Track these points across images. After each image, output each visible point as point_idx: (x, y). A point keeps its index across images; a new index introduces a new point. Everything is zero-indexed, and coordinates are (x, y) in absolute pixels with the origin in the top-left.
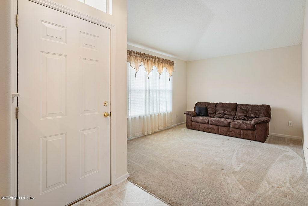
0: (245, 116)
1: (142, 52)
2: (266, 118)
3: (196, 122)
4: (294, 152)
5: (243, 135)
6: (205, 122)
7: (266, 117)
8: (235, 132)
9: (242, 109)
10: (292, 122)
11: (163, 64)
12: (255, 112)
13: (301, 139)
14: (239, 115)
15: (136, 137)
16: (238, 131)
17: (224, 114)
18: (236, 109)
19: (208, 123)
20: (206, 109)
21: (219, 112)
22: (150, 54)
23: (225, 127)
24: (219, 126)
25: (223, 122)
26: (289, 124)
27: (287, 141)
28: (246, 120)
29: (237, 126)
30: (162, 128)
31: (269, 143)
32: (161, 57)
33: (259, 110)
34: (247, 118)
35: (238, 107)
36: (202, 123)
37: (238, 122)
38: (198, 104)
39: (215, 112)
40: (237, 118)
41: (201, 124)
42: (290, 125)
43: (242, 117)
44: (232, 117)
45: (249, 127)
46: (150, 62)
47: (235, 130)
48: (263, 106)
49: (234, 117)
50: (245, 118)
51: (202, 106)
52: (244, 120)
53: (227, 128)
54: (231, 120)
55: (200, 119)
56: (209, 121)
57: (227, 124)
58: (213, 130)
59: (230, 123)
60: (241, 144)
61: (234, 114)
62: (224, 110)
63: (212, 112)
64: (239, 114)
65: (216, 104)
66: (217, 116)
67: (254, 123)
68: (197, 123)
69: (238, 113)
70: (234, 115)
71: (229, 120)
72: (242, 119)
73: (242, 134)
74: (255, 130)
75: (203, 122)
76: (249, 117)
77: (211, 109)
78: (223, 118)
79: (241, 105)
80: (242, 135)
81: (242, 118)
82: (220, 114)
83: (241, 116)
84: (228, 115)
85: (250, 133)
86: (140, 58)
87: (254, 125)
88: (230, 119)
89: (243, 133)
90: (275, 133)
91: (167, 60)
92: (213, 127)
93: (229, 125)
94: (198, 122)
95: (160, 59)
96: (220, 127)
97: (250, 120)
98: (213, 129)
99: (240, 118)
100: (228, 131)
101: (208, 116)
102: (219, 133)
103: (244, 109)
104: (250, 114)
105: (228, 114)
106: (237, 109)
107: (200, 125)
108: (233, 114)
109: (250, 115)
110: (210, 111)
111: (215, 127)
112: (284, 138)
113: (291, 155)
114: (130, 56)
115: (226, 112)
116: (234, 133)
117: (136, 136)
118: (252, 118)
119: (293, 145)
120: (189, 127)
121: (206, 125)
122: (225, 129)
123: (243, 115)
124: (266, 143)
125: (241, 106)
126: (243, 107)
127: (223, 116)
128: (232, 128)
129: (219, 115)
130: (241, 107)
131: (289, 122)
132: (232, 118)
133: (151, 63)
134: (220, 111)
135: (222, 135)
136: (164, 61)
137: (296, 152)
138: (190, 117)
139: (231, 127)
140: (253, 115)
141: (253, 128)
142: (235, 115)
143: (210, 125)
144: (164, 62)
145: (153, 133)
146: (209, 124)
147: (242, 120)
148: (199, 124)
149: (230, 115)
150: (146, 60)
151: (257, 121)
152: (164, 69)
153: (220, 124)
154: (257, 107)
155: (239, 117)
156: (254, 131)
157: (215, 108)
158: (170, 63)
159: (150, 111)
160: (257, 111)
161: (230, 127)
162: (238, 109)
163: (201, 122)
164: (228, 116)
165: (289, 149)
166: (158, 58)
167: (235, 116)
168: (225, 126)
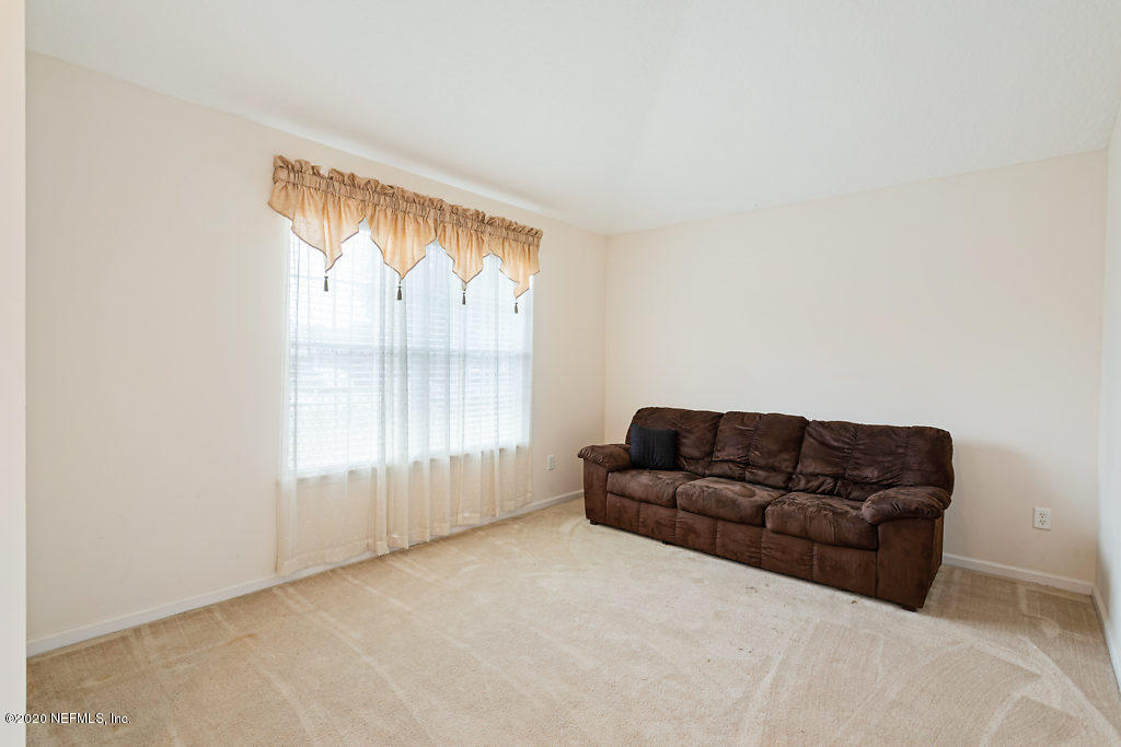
0: (836, 478)
1: (363, 174)
2: (930, 489)
3: (622, 495)
4: (1069, 682)
5: (821, 568)
6: (658, 497)
7: (931, 485)
8: (783, 553)
9: (823, 443)
10: (1048, 510)
11: (486, 238)
12: (880, 459)
13: (1089, 593)
14: (811, 470)
15: (330, 567)
16: (798, 547)
17: (747, 464)
18: (799, 441)
19: (672, 503)
20: (675, 439)
21: (725, 453)
22: (411, 187)
23: (743, 528)
24: (716, 518)
25: (734, 502)
26: (1038, 518)
27: (1023, 605)
28: (839, 495)
29: (794, 527)
30: (476, 521)
31: (941, 614)
32: (472, 206)
33: (900, 451)
34: (846, 485)
35: (810, 435)
36: (647, 502)
37: (803, 508)
38: (645, 417)
39: (711, 453)
40: (802, 484)
41: (643, 506)
42: (1037, 525)
43: (821, 479)
44: (778, 479)
45: (850, 532)
46: (410, 228)
47: (784, 540)
48: (920, 432)
49: (790, 479)
50: (835, 485)
51: (659, 427)
52: (830, 493)
53: (752, 531)
54: (775, 494)
55: (640, 482)
56: (675, 492)
57: (749, 512)
58: (692, 536)
59: (763, 507)
60: (807, 621)
61: (787, 463)
62: (748, 447)
63: (696, 453)
64: (810, 466)
65: (715, 419)
66: (717, 469)
67: (873, 516)
68: (626, 502)
69: (808, 462)
70: (790, 470)
71: (762, 495)
72: (820, 490)
73: (815, 562)
74: (876, 550)
75: (652, 499)
76: (855, 483)
77: (693, 437)
78: (741, 479)
79: (822, 424)
80: (816, 568)
81: (822, 484)
82: (731, 461)
83: (816, 475)
84: (761, 468)
85: (851, 558)
86: (352, 203)
87: (874, 526)
88: (771, 487)
89: (821, 559)
90: (967, 555)
91: (503, 220)
92: (690, 522)
93: (758, 516)
94: (632, 498)
95: (465, 217)
96: (720, 525)
97: (855, 494)
98: (690, 530)
99: (815, 483)
100: (755, 543)
101: (680, 469)
102: (718, 551)
103: (836, 444)
104: (857, 466)
105: (762, 462)
106: (805, 444)
107: (638, 511)
108: (786, 466)
109: (855, 473)
110: (689, 447)
111: (702, 524)
112: (1012, 583)
113: (1056, 703)
114: (290, 187)
115: (755, 455)
116: (778, 555)
117: (327, 563)
118: (867, 488)
119: (1058, 631)
120: (597, 516)
121: (664, 513)
122: (741, 533)
123: (828, 470)
124: (928, 613)
125: (821, 429)
126: (828, 437)
127: (740, 472)
128: (773, 532)
129: (725, 468)
130: (821, 434)
131: (1037, 509)
132: (781, 484)
133: (418, 230)
134: (729, 452)
135: (731, 560)
136: (491, 225)
137: (1080, 684)
138: (602, 472)
139: (769, 525)
140: (871, 473)
141: (870, 538)
142: (795, 468)
143: (681, 514)
144: (488, 229)
145: (426, 543)
146: (676, 507)
147: (823, 493)
148: (635, 504)
149: (773, 469)
150: (389, 214)
151: (886, 506)
152: (490, 263)
153: (722, 512)
154: (889, 436)
155: (808, 482)
156: (873, 553)
157: (709, 436)
158: (522, 238)
159: (407, 448)
160: (890, 454)
161: (763, 525)
162: (808, 441)
163: (643, 497)
164: (762, 474)
165: (1041, 655)
166: (454, 210)
167: (790, 474)
168: (742, 522)
